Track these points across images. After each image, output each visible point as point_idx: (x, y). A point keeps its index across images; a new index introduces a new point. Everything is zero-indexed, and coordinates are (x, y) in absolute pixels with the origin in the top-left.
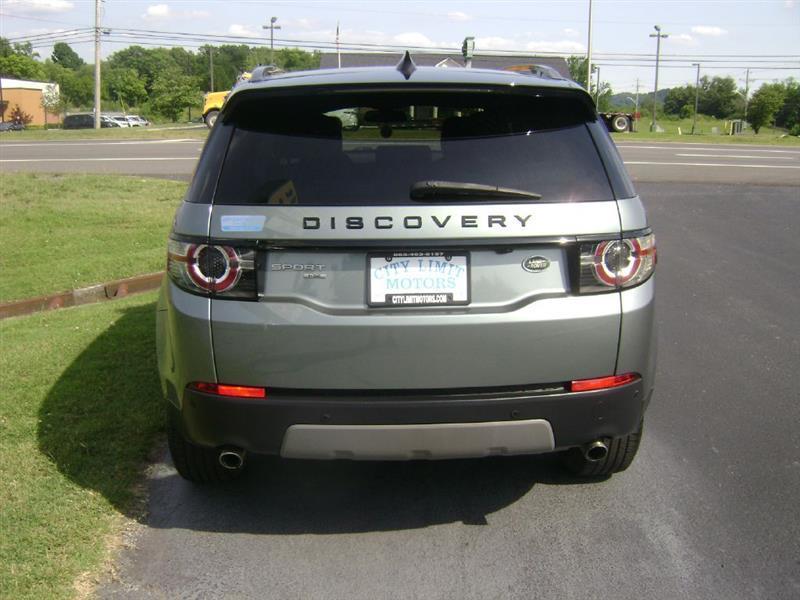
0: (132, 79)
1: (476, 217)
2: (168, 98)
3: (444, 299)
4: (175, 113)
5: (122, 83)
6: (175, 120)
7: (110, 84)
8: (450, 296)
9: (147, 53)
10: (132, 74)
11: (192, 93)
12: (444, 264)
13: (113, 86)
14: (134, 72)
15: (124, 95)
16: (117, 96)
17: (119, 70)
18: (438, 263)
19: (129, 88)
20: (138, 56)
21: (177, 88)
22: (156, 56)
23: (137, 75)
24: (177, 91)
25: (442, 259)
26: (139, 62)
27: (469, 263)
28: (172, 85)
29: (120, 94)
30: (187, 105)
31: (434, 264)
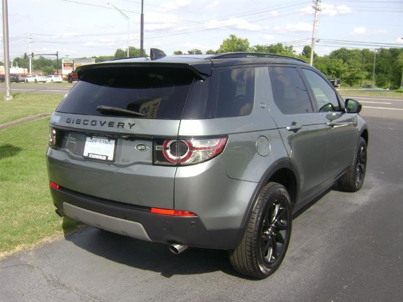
0: (340, 64)
1: (113, 123)
2: (348, 74)
3: (104, 158)
4: (351, 82)
5: (334, 66)
6: (351, 85)
7: (329, 66)
8: (107, 157)
9: (349, 52)
10: (340, 62)
11: (361, 72)
12: (108, 143)
13: (330, 68)
14: (341, 61)
15: (335, 72)
16: (331, 72)
17: (333, 59)
18: (106, 142)
19: (337, 68)
20: (344, 52)
21: (353, 69)
22: (353, 53)
23: (342, 62)
24: (354, 71)
25: (107, 140)
26: (344, 56)
27: (116, 144)
28: (351, 68)
29: (333, 71)
30: (358, 78)
31: (102, 141)
